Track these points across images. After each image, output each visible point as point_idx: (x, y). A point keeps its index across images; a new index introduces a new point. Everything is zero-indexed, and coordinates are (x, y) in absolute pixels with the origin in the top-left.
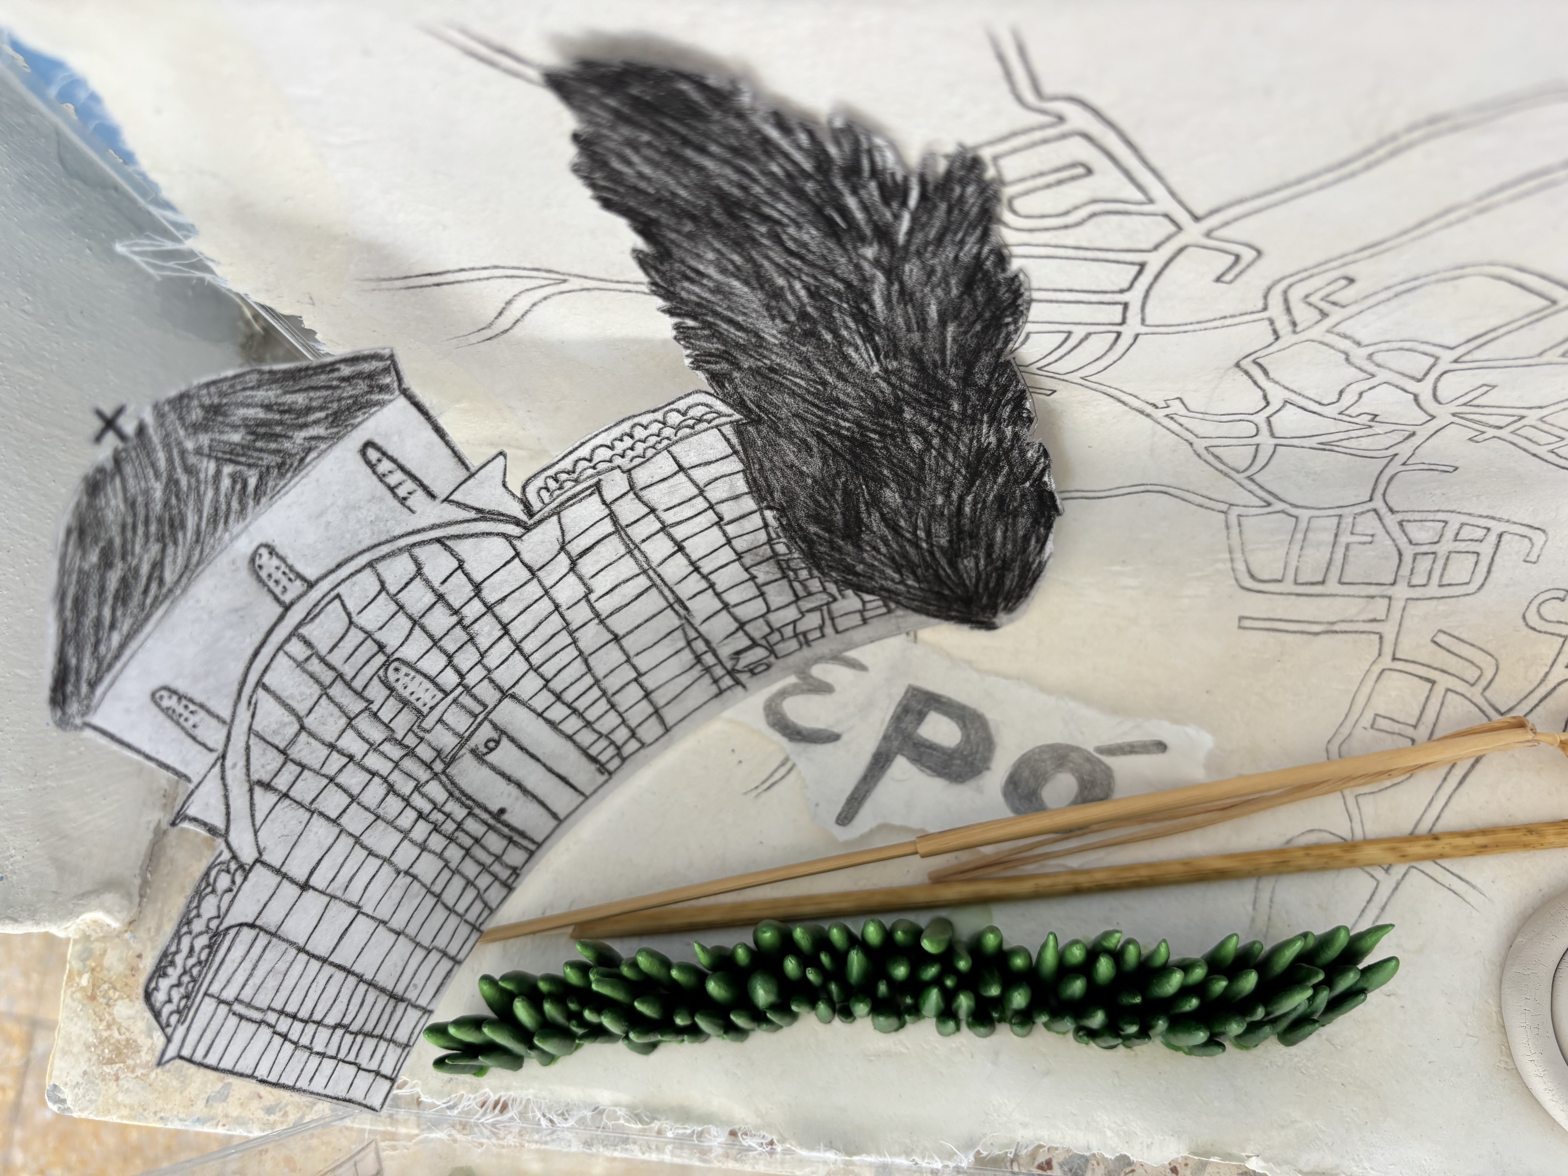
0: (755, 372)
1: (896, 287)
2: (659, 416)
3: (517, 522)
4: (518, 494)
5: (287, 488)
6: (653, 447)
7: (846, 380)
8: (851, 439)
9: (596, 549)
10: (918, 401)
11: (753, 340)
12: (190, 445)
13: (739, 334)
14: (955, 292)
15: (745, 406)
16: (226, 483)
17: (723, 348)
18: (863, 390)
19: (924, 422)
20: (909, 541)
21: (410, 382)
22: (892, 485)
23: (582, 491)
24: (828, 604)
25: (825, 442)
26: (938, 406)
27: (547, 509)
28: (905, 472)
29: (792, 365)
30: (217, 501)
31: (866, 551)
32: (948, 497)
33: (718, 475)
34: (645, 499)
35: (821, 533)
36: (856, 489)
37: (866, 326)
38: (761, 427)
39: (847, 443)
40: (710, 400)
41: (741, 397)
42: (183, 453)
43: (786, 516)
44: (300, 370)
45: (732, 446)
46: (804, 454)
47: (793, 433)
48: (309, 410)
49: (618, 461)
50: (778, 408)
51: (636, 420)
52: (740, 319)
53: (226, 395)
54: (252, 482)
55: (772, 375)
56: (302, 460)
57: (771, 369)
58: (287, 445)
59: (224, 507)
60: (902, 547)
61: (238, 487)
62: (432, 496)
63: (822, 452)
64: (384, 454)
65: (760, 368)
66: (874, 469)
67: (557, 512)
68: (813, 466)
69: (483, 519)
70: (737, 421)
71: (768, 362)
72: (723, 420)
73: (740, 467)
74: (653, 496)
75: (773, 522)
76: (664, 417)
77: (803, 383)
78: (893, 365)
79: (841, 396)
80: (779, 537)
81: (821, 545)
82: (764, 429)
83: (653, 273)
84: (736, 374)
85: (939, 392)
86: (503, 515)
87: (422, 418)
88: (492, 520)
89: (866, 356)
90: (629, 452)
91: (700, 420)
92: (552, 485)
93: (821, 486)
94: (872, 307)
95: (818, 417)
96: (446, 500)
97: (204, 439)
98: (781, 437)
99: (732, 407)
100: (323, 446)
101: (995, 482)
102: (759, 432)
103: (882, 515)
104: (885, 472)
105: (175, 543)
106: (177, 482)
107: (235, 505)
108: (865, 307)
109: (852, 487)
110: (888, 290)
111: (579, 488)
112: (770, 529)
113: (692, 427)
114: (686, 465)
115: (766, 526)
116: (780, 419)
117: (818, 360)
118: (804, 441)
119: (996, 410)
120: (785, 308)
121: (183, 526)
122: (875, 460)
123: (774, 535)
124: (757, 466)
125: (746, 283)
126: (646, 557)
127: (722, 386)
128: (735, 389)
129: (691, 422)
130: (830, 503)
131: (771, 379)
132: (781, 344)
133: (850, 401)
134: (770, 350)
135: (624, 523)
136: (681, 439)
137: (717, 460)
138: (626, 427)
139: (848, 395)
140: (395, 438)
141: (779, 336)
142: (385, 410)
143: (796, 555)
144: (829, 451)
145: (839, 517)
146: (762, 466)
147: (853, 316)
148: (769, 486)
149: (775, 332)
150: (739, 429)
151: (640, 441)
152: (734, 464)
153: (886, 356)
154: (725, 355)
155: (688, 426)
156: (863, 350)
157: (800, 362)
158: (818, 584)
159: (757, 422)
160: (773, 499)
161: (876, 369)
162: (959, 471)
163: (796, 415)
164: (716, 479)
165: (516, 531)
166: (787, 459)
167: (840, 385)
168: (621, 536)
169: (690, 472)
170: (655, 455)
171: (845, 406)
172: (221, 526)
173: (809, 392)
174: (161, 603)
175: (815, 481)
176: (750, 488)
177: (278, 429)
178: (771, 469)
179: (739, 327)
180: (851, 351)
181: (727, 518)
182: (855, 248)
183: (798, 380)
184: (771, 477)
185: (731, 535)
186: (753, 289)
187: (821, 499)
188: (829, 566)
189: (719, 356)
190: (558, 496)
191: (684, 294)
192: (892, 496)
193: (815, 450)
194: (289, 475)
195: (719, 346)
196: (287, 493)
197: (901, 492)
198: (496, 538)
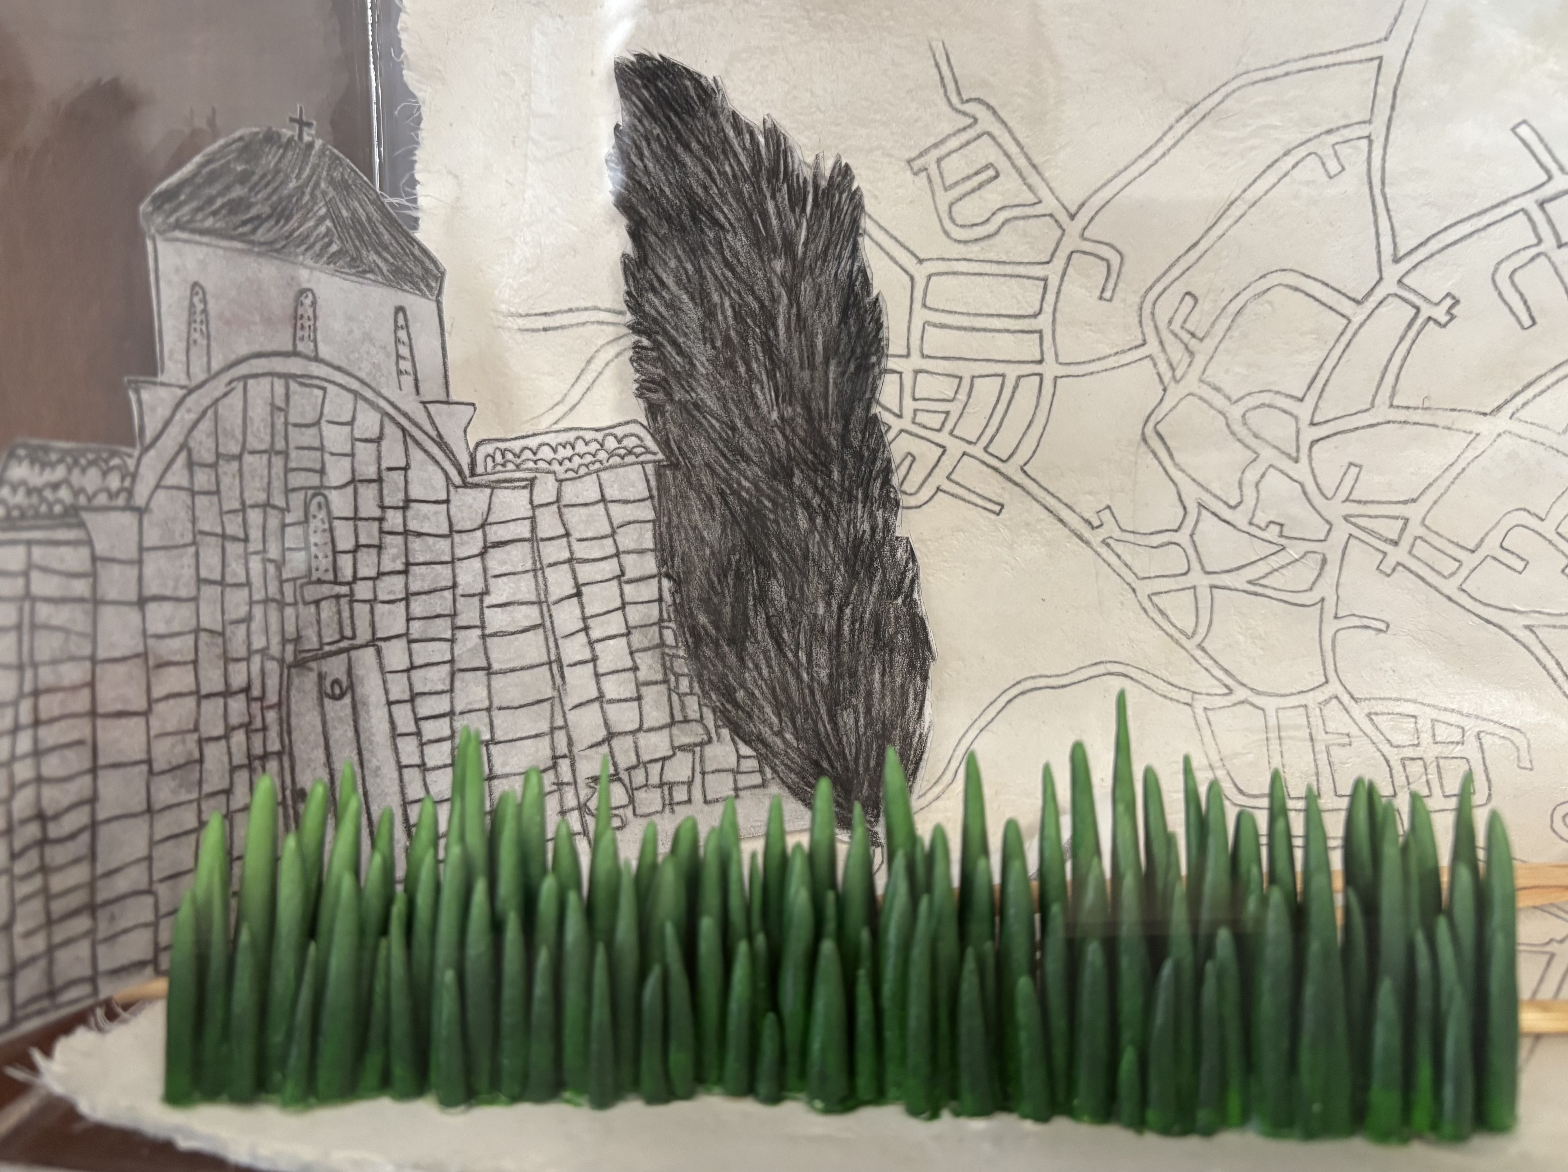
0: (683, 406)
1: (794, 310)
2: (599, 436)
3: (460, 472)
4: (472, 446)
5: (347, 277)
6: (587, 466)
7: (751, 427)
8: (748, 504)
9: (508, 548)
10: (805, 462)
11: (687, 367)
12: (323, 185)
13: (678, 358)
14: (835, 320)
15: (668, 446)
16: (322, 229)
17: (664, 374)
18: (763, 442)
19: (810, 493)
20: (791, 664)
21: (445, 299)
22: (780, 575)
23: (519, 480)
24: (702, 744)
25: (726, 503)
26: (822, 472)
27: (486, 477)
28: (791, 558)
29: (711, 403)
30: (312, 232)
31: (749, 669)
32: (828, 604)
33: (632, 519)
34: (565, 517)
35: (710, 627)
36: (747, 573)
37: (771, 360)
38: (677, 473)
39: (745, 509)
40: (643, 433)
41: (667, 435)
42: (317, 185)
43: (681, 593)
44: (396, 222)
45: (650, 490)
46: (707, 516)
47: (702, 485)
48: (386, 248)
49: (555, 466)
50: (694, 453)
51: (581, 433)
52: (681, 340)
53: (356, 186)
54: (334, 248)
55: (695, 413)
56: (365, 272)
57: (696, 406)
58: (364, 252)
59: (312, 240)
60: (783, 673)
61: (326, 240)
62: (418, 392)
63: (723, 515)
64: (407, 327)
65: (687, 401)
66: (765, 549)
67: (493, 486)
68: (712, 533)
69: (440, 447)
70: (659, 461)
71: (694, 395)
72: (649, 457)
73: (651, 515)
74: (574, 517)
75: (667, 596)
76: (603, 440)
77: (717, 425)
78: (788, 412)
79: (746, 448)
80: (670, 621)
81: (707, 645)
82: (679, 476)
83: (631, 282)
84: (668, 407)
85: (823, 453)
86: (453, 455)
87: (439, 331)
88: (444, 452)
89: (768, 398)
90: (566, 462)
91: (630, 452)
92: (499, 458)
93: (717, 560)
94: (777, 335)
95: (725, 470)
96: (424, 403)
97: (331, 193)
98: (691, 488)
99: (658, 444)
100: (380, 279)
101: (871, 592)
102: (675, 478)
103: (768, 618)
104: (775, 555)
105: (277, 223)
106: (303, 193)
107: (318, 247)
108: (771, 333)
109: (744, 570)
110: (789, 313)
111: (518, 475)
112: (664, 604)
113: (623, 458)
114: (608, 497)
115: (660, 600)
116: (694, 466)
117: (733, 399)
118: (710, 499)
119: (868, 484)
120: (716, 331)
121: (288, 220)
122: (767, 535)
123: (665, 616)
124: (666, 519)
125: (692, 298)
126: (546, 586)
127: (655, 420)
128: (665, 424)
129: (622, 452)
130: (722, 587)
131: (693, 417)
132: (707, 374)
133: (752, 454)
134: (697, 381)
135: (541, 535)
136: (612, 467)
137: (634, 501)
138: (571, 436)
139: (750, 445)
140: (418, 325)
141: (707, 364)
142: (423, 300)
143: (681, 653)
144: (729, 517)
145: (728, 609)
146: (670, 519)
147: (762, 344)
148: (672, 547)
149: (704, 359)
150: (660, 469)
151: (578, 455)
152: (646, 512)
153: (784, 401)
154: (664, 383)
155: (619, 455)
156: (766, 390)
157: (718, 399)
158: (696, 707)
159: (674, 466)
160: (673, 566)
161: (775, 416)
162: (838, 569)
163: (707, 465)
164: (629, 523)
165: (457, 480)
166: (693, 517)
167: (746, 431)
168: (533, 547)
169: (610, 505)
170: (587, 474)
171: (747, 460)
172: (303, 247)
173: (721, 437)
174: (244, 241)
175: (713, 553)
176: (656, 544)
177: (366, 238)
178: (677, 527)
179: (680, 352)
180: (757, 389)
181: (629, 575)
182: (770, 260)
183: (714, 422)
184: (675, 536)
185: (628, 599)
186: (696, 304)
187: (715, 579)
188: (711, 682)
189: (659, 384)
190: (499, 472)
191: (647, 308)
192: (778, 592)
193: (718, 511)
194: (353, 271)
195: (660, 371)
196: (345, 279)
197: (786, 588)
198: (440, 471)
